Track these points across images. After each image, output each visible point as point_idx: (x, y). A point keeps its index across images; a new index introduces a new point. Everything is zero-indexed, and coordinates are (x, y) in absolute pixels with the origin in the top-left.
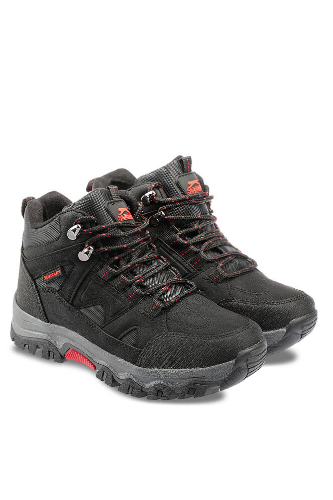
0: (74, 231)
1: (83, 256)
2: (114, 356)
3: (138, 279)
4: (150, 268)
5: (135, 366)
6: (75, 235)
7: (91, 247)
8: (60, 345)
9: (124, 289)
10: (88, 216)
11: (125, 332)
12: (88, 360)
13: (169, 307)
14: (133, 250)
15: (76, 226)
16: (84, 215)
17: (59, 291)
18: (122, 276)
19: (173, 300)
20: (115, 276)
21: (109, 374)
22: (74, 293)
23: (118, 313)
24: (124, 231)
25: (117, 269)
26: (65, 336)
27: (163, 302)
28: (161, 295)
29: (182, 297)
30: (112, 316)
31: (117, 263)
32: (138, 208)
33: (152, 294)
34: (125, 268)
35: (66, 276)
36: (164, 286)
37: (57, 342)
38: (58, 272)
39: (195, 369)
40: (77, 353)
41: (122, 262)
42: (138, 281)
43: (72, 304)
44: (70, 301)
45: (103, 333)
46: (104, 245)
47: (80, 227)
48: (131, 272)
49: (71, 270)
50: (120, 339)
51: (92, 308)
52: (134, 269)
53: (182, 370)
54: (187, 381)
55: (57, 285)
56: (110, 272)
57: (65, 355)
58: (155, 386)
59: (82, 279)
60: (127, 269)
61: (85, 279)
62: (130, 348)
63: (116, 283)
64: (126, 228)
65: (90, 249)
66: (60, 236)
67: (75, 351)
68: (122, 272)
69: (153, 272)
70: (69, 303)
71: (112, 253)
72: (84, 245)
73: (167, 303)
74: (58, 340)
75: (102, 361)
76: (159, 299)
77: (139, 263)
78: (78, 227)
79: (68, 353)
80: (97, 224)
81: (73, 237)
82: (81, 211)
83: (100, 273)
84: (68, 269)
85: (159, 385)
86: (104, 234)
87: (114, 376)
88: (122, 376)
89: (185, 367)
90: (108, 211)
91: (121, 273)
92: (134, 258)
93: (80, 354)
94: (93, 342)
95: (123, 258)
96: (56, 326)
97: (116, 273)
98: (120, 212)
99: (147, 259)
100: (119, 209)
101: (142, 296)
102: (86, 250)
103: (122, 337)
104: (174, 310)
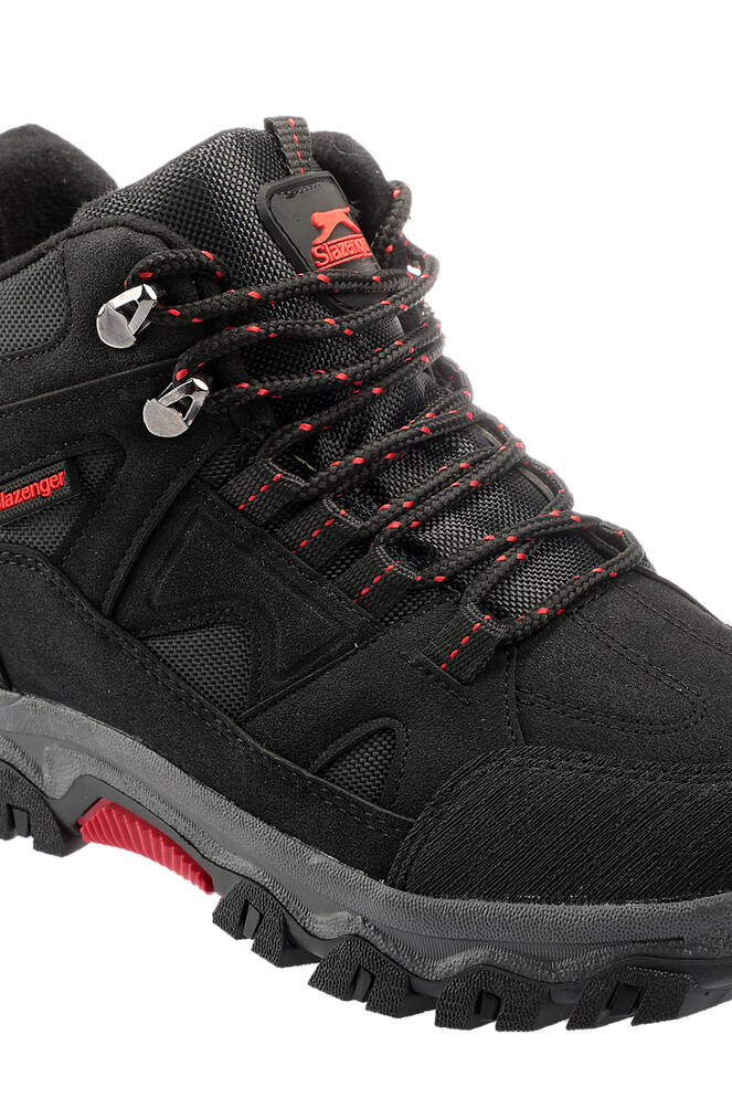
0: (128, 311)
1: (163, 418)
2: (293, 842)
3: (396, 518)
4: (445, 470)
5: (381, 888)
6: (132, 327)
7: (199, 383)
8: (58, 781)
9: (337, 557)
10: (187, 251)
11: (343, 743)
12: (179, 851)
13: (526, 637)
14: (376, 390)
15: (133, 294)
16: (170, 244)
17: (56, 561)
18: (329, 505)
19: (543, 610)
20: (299, 505)
21: (269, 916)
22: (121, 572)
23: (310, 660)
24: (336, 312)
25: (306, 475)
26: (81, 750)
27: (500, 614)
28: (494, 587)
29: (583, 596)
30: (285, 674)
31: (308, 445)
32: (390, 208)
33: (454, 584)
34: (343, 472)
35: (88, 498)
36: (506, 547)
37: (45, 769)
38: (54, 483)
39: (642, 906)
40: (133, 818)
41: (327, 445)
42: (395, 524)
43: (113, 616)
44: (107, 606)
45: (245, 743)
46: (255, 374)
47: (153, 295)
48: (369, 486)
49: (110, 475)
50: (320, 773)
51: (197, 637)
52: (379, 471)
53: (586, 908)
54: (607, 955)
55: (51, 533)
56: (277, 487)
57: (78, 826)
58: (467, 974)
59: (157, 513)
60: (349, 475)
61: (169, 515)
62: (362, 808)
63: (303, 532)
64: (342, 300)
65: (193, 388)
66: (64, 332)
67: (122, 810)
68: (331, 488)
69: (457, 487)
70: (99, 609)
71: (287, 408)
72: (170, 370)
73: (521, 622)
74: (51, 761)
75: (238, 859)
76: (485, 605)
77: (398, 450)
78: (145, 296)
79: (90, 817)
80: (224, 285)
81: (123, 338)
82: (156, 227)
83: (234, 487)
84: (96, 468)
85: (485, 970)
86: (254, 328)
87: (290, 922)
88: (326, 925)
89: (596, 897)
90: (268, 224)
91: (322, 492)
92: (377, 426)
93: (145, 825)
94: (203, 778)
95: (333, 428)
96: (41, 703)
97: (304, 489)
98: (320, 229)
99: (432, 429)
100: (316, 215)
101: (414, 590)
102: (175, 395)
103: (330, 764)
104: (550, 652)
